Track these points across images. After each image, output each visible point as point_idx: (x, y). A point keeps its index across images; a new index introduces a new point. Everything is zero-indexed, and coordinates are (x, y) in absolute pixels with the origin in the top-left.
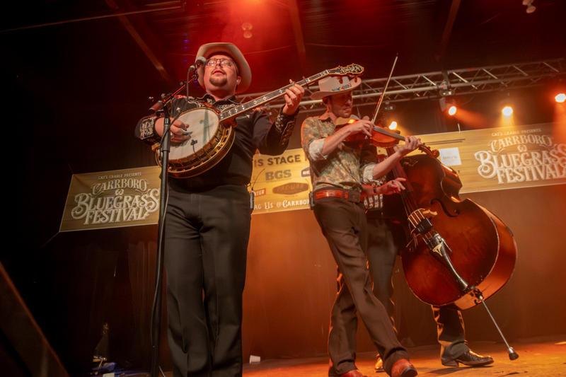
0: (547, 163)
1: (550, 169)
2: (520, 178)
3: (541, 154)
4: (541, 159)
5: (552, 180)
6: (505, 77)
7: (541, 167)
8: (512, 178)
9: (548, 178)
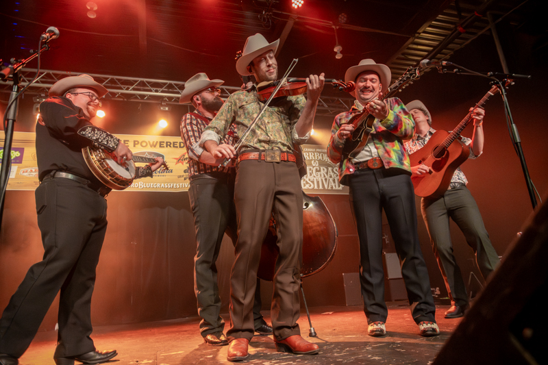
0: (331, 177)
1: (332, 182)
2: (310, 186)
3: (328, 169)
4: (327, 173)
5: (332, 190)
6: (332, 107)
7: (326, 179)
8: (305, 186)
9: (329, 188)
